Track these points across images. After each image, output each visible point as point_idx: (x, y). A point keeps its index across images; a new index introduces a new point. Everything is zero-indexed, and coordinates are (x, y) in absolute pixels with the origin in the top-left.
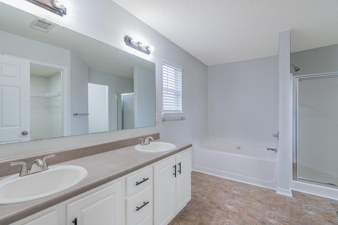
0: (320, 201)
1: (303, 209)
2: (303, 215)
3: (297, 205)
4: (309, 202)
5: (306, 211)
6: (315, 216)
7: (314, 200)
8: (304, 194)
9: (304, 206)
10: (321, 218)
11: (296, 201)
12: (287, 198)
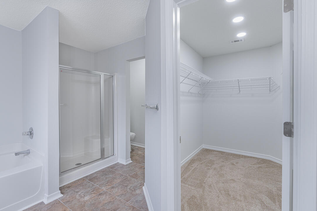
0: (83, 183)
1: (80, 200)
2: (85, 206)
3: (72, 201)
4: (77, 190)
5: (82, 200)
6: (91, 198)
7: (78, 185)
8: (68, 186)
9: (77, 197)
10: (94, 197)
11: (69, 197)
12: (60, 200)
